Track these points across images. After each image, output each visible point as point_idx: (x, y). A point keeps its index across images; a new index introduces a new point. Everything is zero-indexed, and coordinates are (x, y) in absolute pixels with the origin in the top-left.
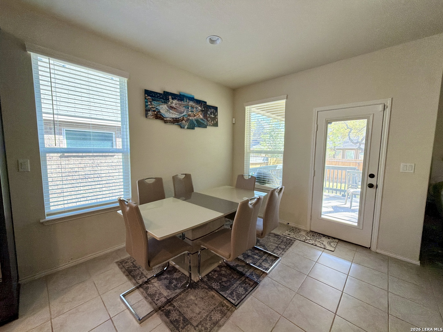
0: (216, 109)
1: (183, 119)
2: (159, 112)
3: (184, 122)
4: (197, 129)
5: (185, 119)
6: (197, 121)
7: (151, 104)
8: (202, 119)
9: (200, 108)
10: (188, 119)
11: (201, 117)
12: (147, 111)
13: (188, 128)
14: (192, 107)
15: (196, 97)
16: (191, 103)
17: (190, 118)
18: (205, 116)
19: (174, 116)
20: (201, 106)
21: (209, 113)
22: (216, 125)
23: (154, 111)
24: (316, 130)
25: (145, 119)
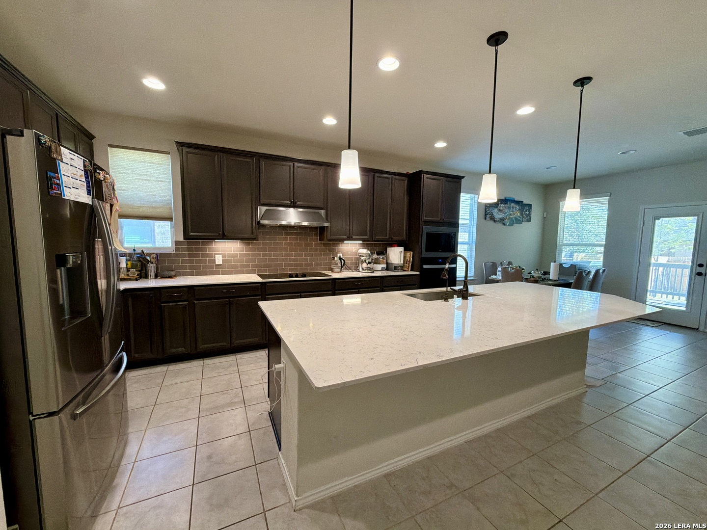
0: (530, 206)
1: (506, 218)
2: (493, 214)
3: (507, 220)
4: (515, 226)
5: (508, 218)
6: (516, 218)
7: (489, 210)
8: (519, 217)
9: (518, 207)
10: (510, 218)
11: (519, 214)
12: (486, 215)
13: (509, 225)
14: (513, 208)
15: (517, 199)
16: (512, 205)
17: (511, 217)
18: (522, 214)
19: (501, 217)
20: (519, 206)
21: (525, 210)
22: (529, 220)
23: (490, 214)
24: (642, 225)
25: (484, 220)
